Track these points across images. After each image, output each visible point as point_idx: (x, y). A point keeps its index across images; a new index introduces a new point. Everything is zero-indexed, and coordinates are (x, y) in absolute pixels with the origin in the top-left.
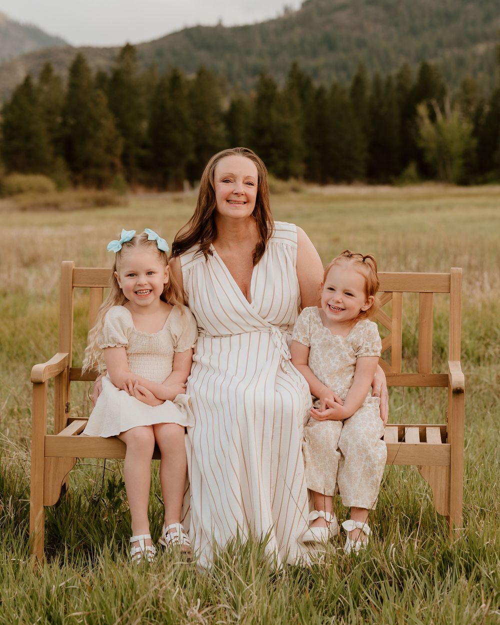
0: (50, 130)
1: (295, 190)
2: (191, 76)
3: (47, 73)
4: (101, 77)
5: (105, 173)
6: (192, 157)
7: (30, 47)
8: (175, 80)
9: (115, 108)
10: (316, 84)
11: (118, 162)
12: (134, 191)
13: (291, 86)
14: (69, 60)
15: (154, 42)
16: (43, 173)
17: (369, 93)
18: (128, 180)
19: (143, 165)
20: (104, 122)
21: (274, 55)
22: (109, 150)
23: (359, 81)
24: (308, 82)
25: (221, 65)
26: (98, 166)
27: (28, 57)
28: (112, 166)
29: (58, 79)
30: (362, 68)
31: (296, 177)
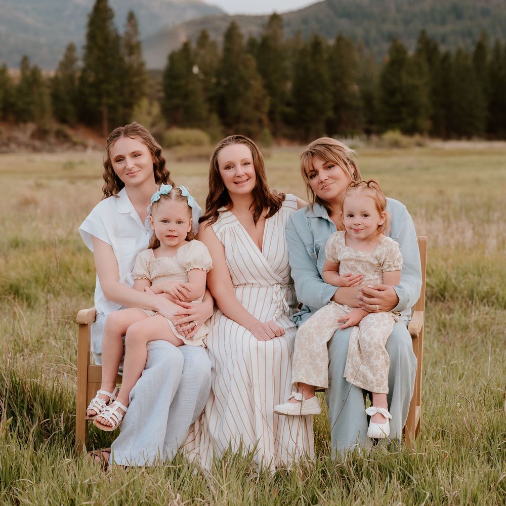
0: (206, 90)
1: (419, 145)
2: (332, 42)
3: (203, 38)
4: (252, 42)
5: (254, 128)
6: (330, 114)
7: (190, 15)
8: (317, 45)
9: (263, 71)
10: (443, 49)
11: (265, 118)
12: (279, 144)
13: (419, 51)
14: (224, 26)
15: (300, 11)
16: (199, 127)
17: (489, 57)
18: (274, 134)
19: (288, 121)
20: (253, 82)
21: (407, 23)
22: (257, 108)
23: (480, 47)
24: (435, 48)
25: (359, 32)
26: (248, 121)
27: (189, 24)
28: (260, 122)
29: (214, 44)
30: (484, 35)
31: (421, 132)
